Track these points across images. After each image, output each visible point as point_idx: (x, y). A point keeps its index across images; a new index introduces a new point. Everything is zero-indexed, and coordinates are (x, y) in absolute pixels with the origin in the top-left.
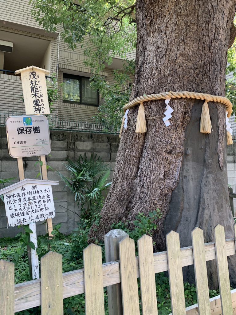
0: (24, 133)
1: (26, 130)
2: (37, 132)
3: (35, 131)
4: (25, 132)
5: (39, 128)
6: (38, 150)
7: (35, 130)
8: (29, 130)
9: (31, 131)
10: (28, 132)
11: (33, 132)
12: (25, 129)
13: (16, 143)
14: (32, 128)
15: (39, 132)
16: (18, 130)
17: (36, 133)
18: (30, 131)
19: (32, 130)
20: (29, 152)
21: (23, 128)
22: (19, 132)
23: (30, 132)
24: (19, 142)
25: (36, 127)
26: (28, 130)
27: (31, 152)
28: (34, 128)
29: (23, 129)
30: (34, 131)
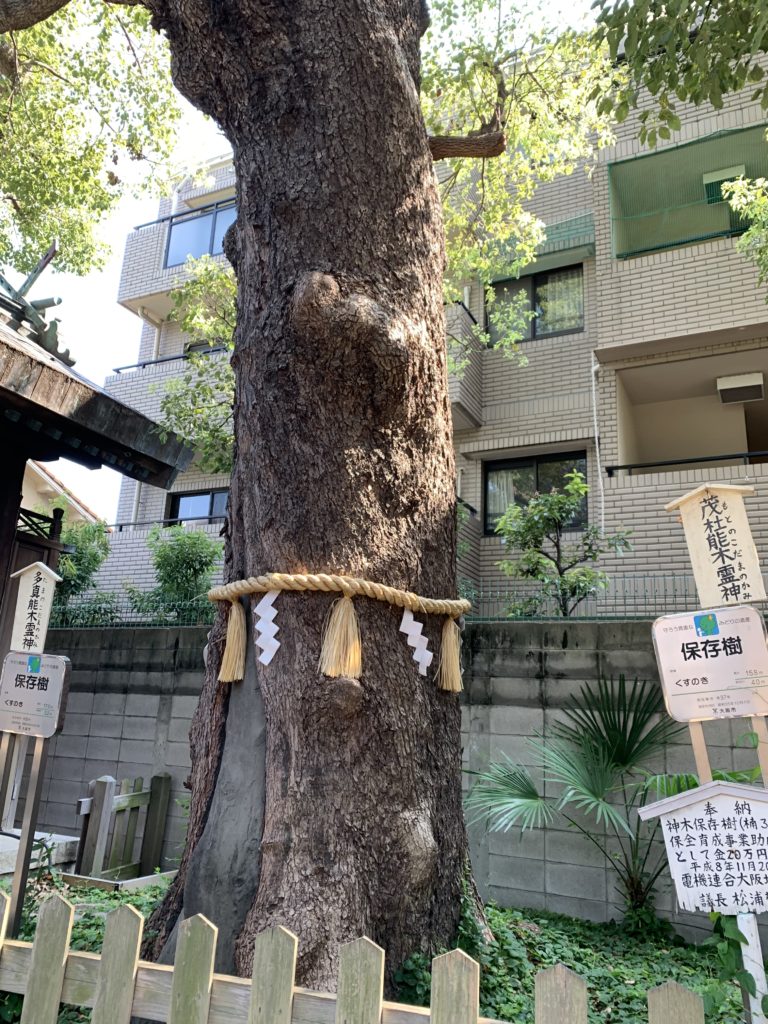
0: (700, 657)
1: (704, 649)
2: (736, 652)
3: (728, 649)
4: (702, 653)
5: (739, 640)
6: (741, 702)
7: (729, 646)
8: (711, 648)
9: (717, 651)
10: (709, 654)
11: (722, 653)
12: (701, 647)
13: (682, 683)
14: (720, 643)
15: (741, 652)
16: (683, 651)
17: (732, 653)
18: (714, 650)
19: (721, 646)
20: (716, 707)
21: (696, 643)
22: (688, 655)
23: (714, 653)
24: (688, 680)
25: (731, 639)
26: (708, 648)
27: (724, 708)
28: (724, 642)
29: (697, 647)
30: (725, 648)
